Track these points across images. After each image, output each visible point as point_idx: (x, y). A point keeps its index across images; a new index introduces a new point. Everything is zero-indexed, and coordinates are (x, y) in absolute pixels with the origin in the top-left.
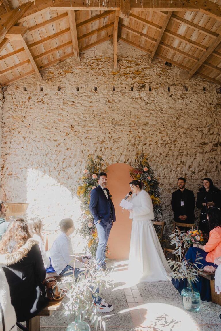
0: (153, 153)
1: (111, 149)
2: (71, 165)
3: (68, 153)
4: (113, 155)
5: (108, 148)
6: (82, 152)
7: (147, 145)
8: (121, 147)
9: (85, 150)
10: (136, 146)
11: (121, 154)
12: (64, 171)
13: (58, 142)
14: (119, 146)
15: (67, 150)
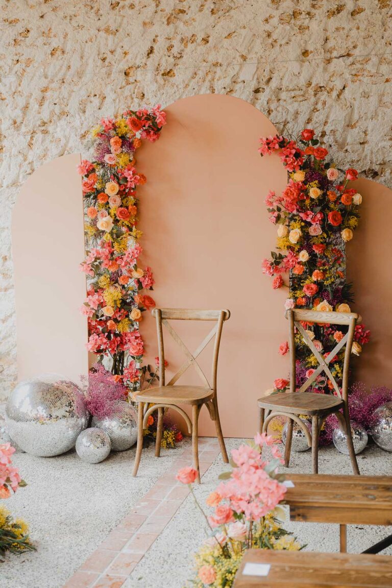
0: (365, 45)
1: (206, 41)
2: (66, 110)
3: (55, 66)
4: (216, 65)
5: (193, 38)
6: (104, 60)
7: (344, 13)
8: (243, 32)
9: (112, 52)
10: (299, 23)
11: (244, 58)
12: (45, 132)
13: (20, 27)
14: (232, 27)
15: (52, 54)
